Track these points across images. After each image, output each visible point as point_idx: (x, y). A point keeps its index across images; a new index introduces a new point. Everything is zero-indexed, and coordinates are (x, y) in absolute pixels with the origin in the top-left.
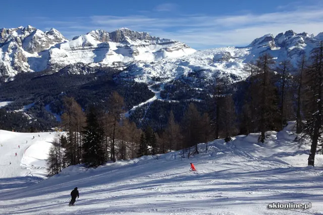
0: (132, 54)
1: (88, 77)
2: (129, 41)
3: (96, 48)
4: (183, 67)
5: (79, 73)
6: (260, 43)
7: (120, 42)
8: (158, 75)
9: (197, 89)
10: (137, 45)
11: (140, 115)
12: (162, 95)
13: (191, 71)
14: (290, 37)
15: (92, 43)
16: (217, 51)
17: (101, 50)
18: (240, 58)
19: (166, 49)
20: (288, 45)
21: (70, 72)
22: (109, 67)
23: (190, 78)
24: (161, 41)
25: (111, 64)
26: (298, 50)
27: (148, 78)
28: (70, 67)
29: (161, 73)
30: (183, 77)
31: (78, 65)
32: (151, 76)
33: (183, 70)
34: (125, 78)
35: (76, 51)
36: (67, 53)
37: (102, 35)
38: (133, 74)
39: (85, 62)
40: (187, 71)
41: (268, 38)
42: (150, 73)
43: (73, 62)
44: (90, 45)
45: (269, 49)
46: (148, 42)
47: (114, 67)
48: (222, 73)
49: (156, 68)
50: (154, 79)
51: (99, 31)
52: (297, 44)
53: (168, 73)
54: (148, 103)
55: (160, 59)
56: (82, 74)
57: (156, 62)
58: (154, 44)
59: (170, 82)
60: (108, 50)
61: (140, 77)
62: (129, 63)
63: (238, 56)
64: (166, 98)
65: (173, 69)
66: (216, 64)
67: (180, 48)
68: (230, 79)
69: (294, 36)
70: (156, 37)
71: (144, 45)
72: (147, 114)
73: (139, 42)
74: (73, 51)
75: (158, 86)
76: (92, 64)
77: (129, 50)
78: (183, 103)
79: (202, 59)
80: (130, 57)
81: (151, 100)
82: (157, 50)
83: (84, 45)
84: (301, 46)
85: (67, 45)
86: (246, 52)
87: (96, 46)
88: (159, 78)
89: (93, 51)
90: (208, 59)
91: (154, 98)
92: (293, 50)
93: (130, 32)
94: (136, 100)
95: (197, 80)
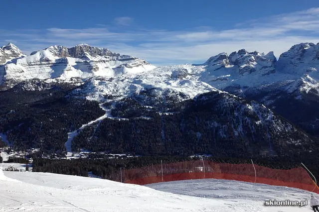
0: (91, 69)
1: (43, 93)
2: (89, 56)
3: (54, 63)
4: (136, 85)
5: (34, 89)
6: (215, 61)
7: (79, 57)
8: (111, 93)
9: (147, 107)
10: (97, 60)
11: (89, 133)
12: (113, 113)
13: (143, 89)
14: (242, 56)
15: (50, 59)
16: (175, 67)
17: (59, 66)
18: (196, 74)
19: (126, 65)
20: (240, 63)
21: (25, 88)
22: (67, 83)
23: (142, 96)
24: (121, 57)
25: (69, 79)
26: (249, 68)
27: (100, 96)
28: (25, 84)
29: (113, 90)
30: (134, 95)
31: (33, 81)
32: (104, 94)
33: (136, 88)
34: (77, 96)
35: (34, 66)
36: (23, 68)
37: (60, 50)
38: (85, 92)
39: (41, 78)
40: (139, 88)
41: (222, 57)
42: (102, 91)
43: (29, 77)
44: (48, 60)
45: (223, 66)
46: (109, 58)
47: (72, 83)
48: (171, 91)
49: (109, 86)
50: (106, 97)
51: (58, 47)
52: (248, 63)
53: (121, 91)
54: (98, 121)
55: (120, 75)
56: (37, 90)
57: (115, 77)
58: (114, 60)
59: (122, 100)
60: (66, 66)
61: (92, 95)
62: (88, 78)
63: (194, 73)
64: (116, 116)
65: (126, 87)
66: (170, 82)
67: (140, 65)
68: (179, 97)
69: (247, 54)
70: (117, 54)
71: (104, 61)
72: (96, 132)
73: (99, 58)
74: (30, 67)
75: (110, 104)
76: (49, 80)
77: (89, 65)
78: (132, 121)
79: (160, 76)
80: (89, 73)
81: (101, 118)
82: (117, 66)
83: (41, 60)
84: (252, 64)
85: (24, 61)
86: (202, 69)
87: (54, 61)
88: (111, 95)
89: (51, 66)
90: (167, 75)
91: (105, 116)
92: (244, 68)
93: (90, 48)
94: (85, 119)
95: (148, 98)
